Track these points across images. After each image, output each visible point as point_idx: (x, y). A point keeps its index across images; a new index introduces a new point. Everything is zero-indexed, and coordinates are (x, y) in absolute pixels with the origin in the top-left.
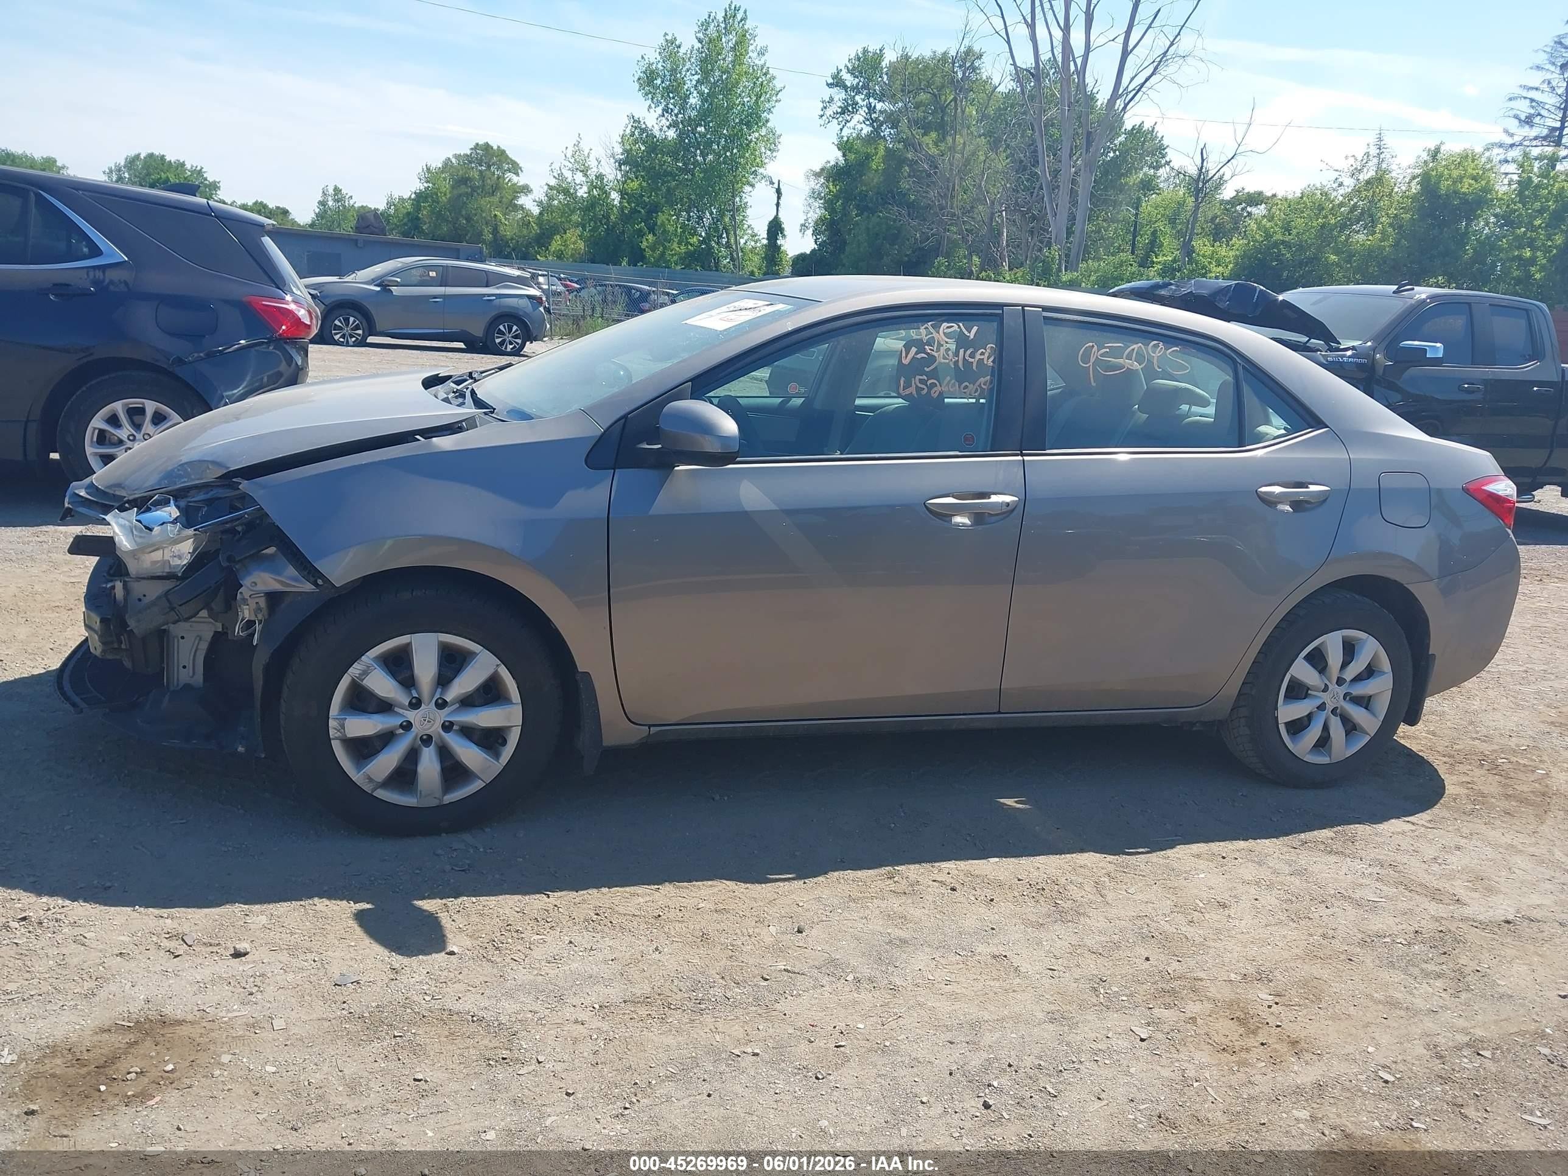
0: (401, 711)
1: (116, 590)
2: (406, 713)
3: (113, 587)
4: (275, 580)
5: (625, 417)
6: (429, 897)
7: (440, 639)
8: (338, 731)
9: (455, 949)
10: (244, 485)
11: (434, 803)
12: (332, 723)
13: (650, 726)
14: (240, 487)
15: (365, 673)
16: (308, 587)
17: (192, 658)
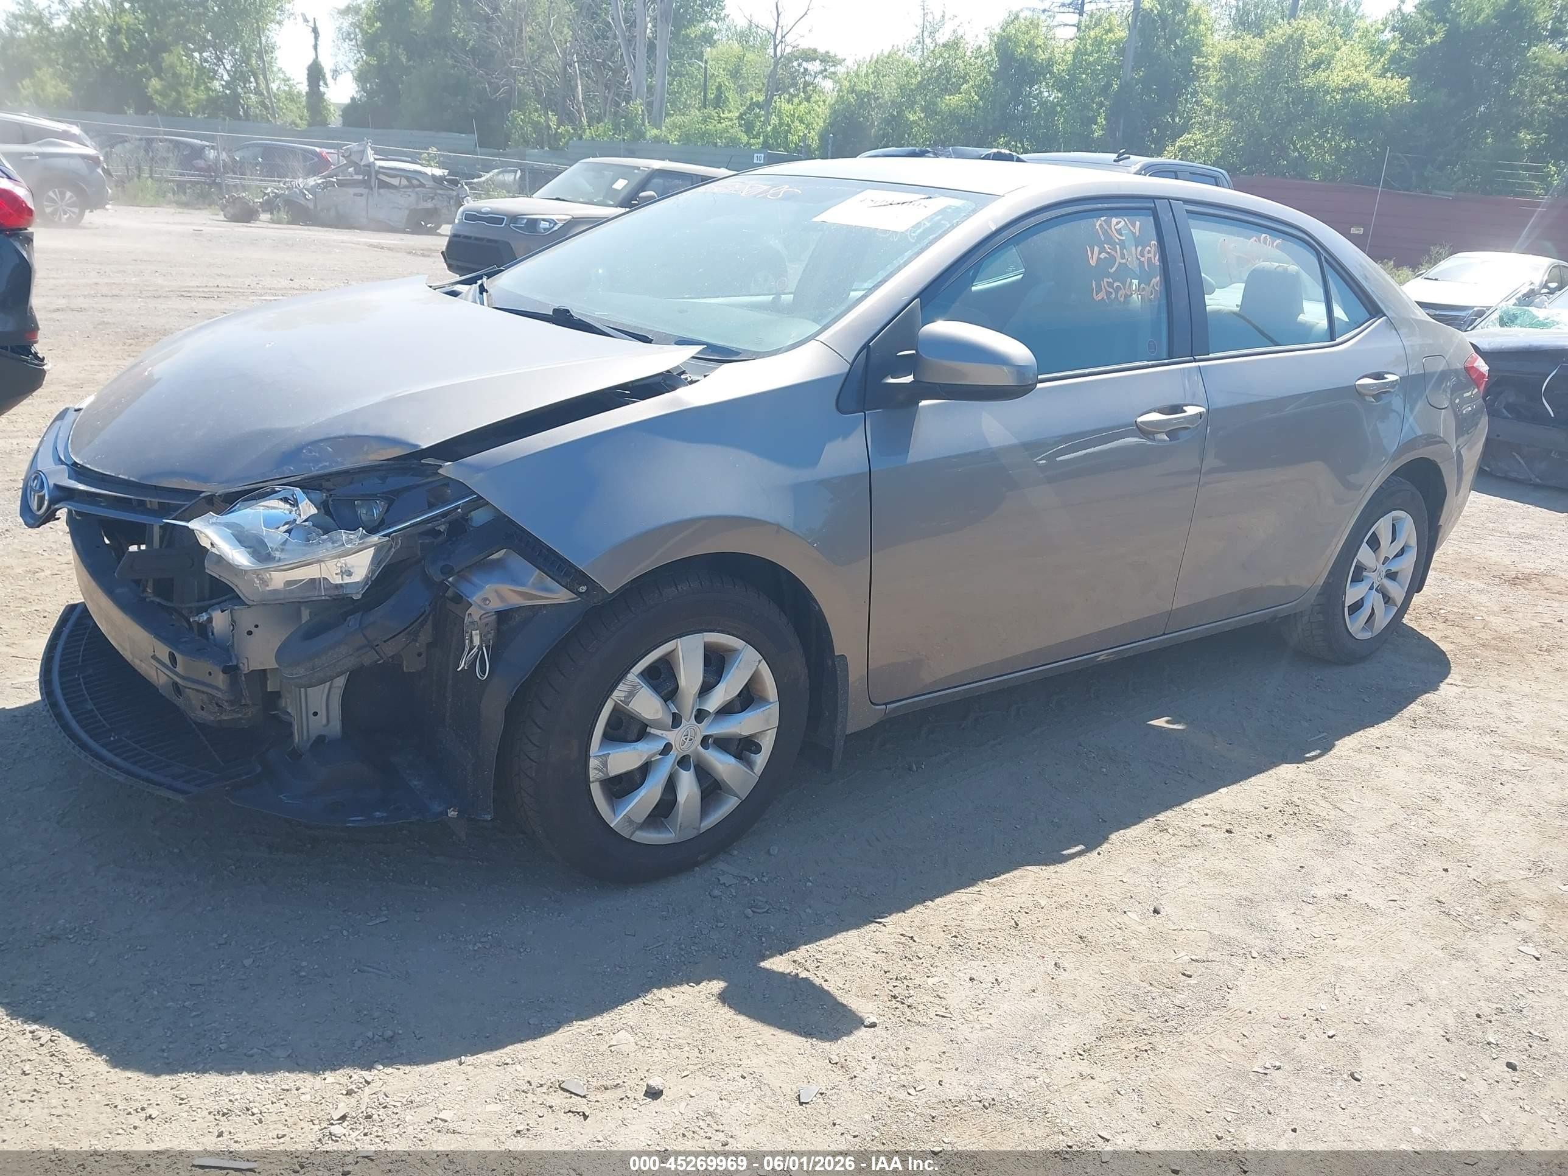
0: (658, 732)
1: (214, 624)
2: (665, 734)
3: (210, 620)
4: (514, 591)
5: (866, 346)
6: (772, 956)
7: (706, 640)
8: (600, 771)
9: (873, 1019)
10: (448, 469)
11: (691, 834)
12: (593, 763)
13: (886, 704)
14: (440, 471)
15: (631, 694)
16: (561, 596)
17: (325, 696)
